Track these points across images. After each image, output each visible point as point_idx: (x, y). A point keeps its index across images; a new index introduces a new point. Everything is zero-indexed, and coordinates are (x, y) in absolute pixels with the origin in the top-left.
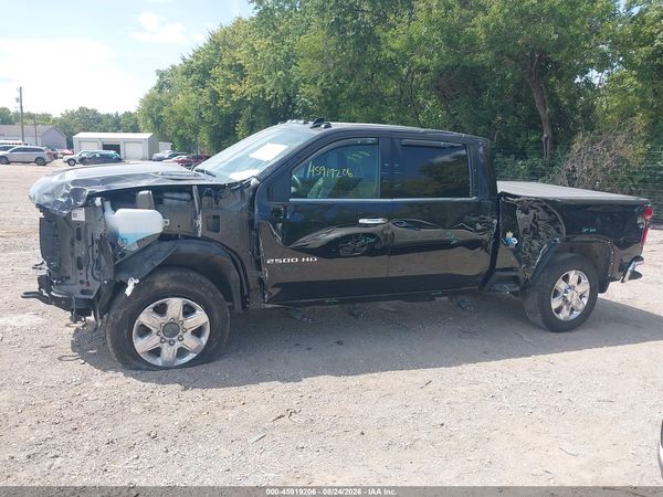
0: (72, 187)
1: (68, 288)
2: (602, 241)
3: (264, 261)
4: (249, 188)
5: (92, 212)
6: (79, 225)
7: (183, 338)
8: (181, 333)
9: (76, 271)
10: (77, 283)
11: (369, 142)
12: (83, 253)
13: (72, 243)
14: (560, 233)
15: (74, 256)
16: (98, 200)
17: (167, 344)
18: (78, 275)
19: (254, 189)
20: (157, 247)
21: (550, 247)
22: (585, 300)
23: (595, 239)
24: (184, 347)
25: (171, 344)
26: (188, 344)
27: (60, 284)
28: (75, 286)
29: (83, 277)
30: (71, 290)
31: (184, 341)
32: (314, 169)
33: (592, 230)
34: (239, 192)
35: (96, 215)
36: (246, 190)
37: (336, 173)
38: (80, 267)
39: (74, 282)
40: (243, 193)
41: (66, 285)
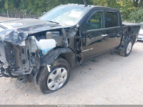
0: (19, 32)
1: (19, 71)
2: (136, 35)
3: (82, 52)
4: (77, 28)
5: (29, 42)
6: (23, 47)
7: (60, 80)
8: (59, 78)
9: (22, 65)
10: (23, 69)
11: (102, 11)
12: (25, 58)
13: (20, 55)
14: (130, 34)
15: (21, 59)
16: (33, 37)
17: (56, 83)
18: (23, 66)
19: (79, 28)
20: (53, 52)
21: (128, 37)
22: (130, 49)
23: (135, 34)
24: (61, 82)
25: (57, 83)
26: (62, 81)
27: (15, 70)
28: (22, 70)
29: (26, 67)
30: (21, 72)
31: (60, 81)
32: (91, 20)
33: (135, 32)
34: (73, 29)
35: (31, 43)
36: (76, 29)
37: (96, 21)
38: (24, 63)
39: (21, 69)
40: (74, 30)
41: (18, 70)
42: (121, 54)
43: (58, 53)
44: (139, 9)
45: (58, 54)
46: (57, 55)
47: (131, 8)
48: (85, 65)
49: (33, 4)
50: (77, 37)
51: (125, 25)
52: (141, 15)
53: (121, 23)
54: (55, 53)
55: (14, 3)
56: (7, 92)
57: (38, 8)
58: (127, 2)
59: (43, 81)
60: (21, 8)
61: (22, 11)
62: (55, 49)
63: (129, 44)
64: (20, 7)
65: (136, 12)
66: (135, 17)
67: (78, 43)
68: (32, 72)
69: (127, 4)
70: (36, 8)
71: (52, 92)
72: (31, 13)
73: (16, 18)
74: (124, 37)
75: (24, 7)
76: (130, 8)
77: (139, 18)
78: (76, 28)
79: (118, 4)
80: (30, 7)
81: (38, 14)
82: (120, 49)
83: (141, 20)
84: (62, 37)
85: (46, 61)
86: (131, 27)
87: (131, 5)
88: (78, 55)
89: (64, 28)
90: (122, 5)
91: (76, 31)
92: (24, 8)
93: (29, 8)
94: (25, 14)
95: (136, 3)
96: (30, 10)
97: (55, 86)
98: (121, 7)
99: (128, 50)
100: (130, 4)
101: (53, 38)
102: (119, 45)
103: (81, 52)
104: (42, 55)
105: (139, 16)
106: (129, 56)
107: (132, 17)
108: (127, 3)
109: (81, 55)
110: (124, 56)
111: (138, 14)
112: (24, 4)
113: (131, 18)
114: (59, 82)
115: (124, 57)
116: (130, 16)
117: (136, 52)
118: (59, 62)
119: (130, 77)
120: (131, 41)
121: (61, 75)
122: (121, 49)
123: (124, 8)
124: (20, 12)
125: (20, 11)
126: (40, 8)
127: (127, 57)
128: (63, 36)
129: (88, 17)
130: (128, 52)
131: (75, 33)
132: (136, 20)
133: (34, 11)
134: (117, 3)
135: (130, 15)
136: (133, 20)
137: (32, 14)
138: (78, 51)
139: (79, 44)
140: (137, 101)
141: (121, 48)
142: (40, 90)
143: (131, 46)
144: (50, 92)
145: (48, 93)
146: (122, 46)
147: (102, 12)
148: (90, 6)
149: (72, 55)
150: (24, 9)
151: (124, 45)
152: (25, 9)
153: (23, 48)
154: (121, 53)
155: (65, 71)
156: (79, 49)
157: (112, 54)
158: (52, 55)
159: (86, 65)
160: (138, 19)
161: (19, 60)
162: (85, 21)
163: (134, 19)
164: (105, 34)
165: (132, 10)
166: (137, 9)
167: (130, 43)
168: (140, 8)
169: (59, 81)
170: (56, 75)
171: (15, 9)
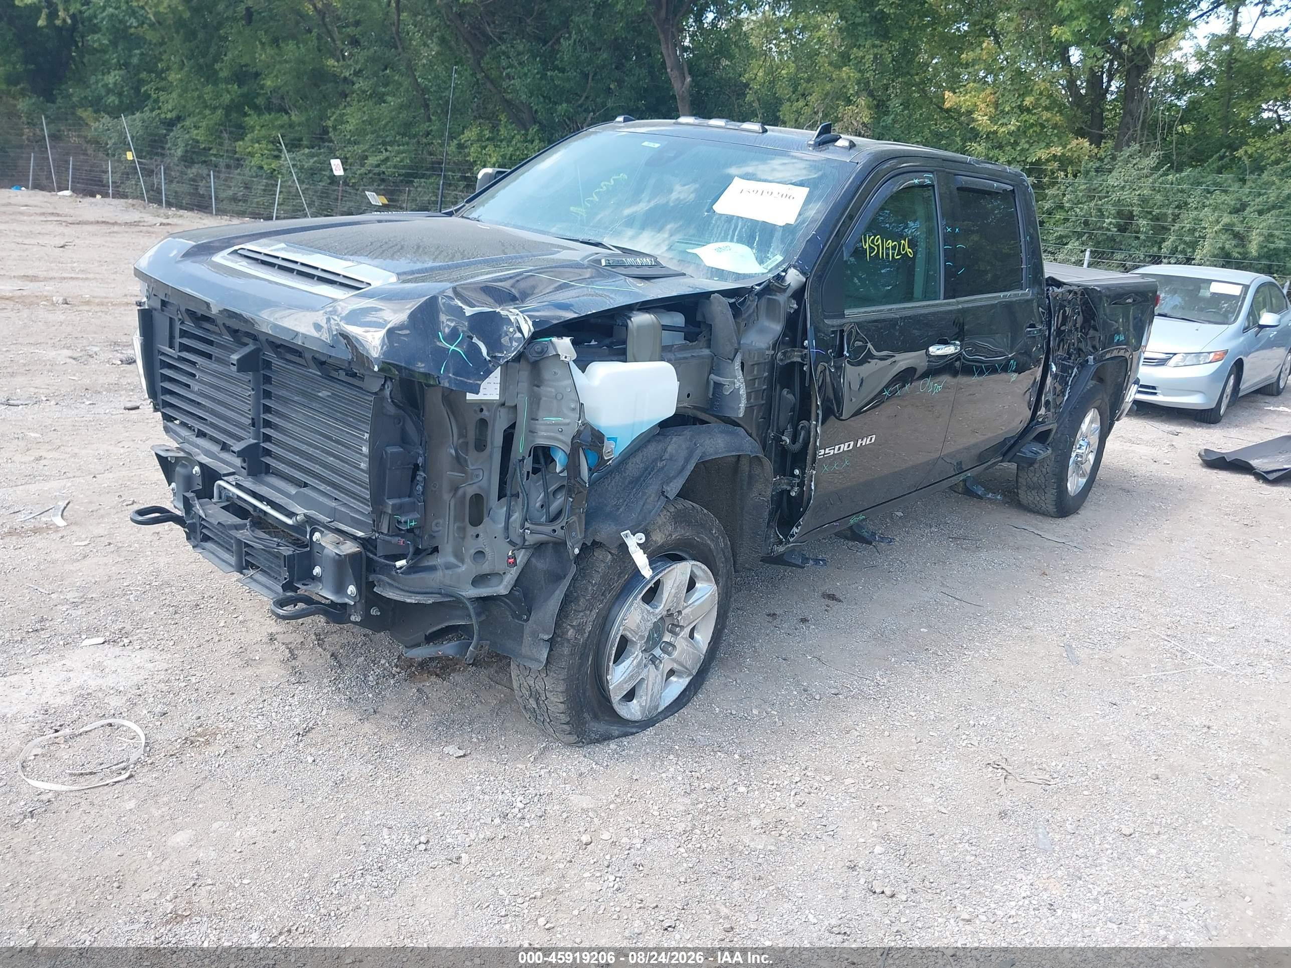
0: (468, 308)
1: (438, 575)
2: (1127, 355)
3: (815, 454)
4: (789, 292)
5: (523, 373)
6: (482, 410)
7: (674, 647)
8: (667, 638)
9: (463, 530)
10: (462, 561)
11: (928, 182)
12: (484, 483)
13: (459, 462)
14: (1094, 347)
15: (460, 492)
16: (564, 345)
17: (651, 667)
18: (470, 541)
19: (798, 294)
20: (652, 449)
21: (1080, 372)
22: (1091, 457)
23: (1122, 353)
24: (676, 666)
25: (657, 668)
26: (682, 659)
27: (411, 569)
28: (459, 570)
29: (482, 543)
30: (448, 581)
31: (675, 654)
32: (869, 241)
33: (1122, 338)
34: (764, 301)
35: (537, 380)
36: (781, 298)
37: (894, 248)
38: (476, 521)
39: (452, 560)
40: (772, 304)
41: (433, 568)
42: (1025, 497)
43: (683, 454)
44: (1114, 158)
45: (687, 461)
46: (683, 468)
47: (1058, 150)
48: (806, 560)
49: (209, 74)
50: (784, 354)
51: (1059, 284)
52: (1136, 210)
53: (1038, 268)
54: (667, 456)
55: (20, 51)
56: (310, 735)
57: (256, 108)
58: (1022, 96)
59: (585, 645)
60: (84, 103)
61: (99, 125)
62: (665, 425)
63: (1084, 427)
64: (76, 92)
65: (1096, 182)
66: (1086, 223)
67: (789, 397)
68: (518, 582)
69: (1026, 116)
70: (228, 109)
71: (626, 735)
72: (179, 152)
73: (38, 186)
74: (1054, 369)
75: (120, 94)
76: (1048, 146)
77: (1122, 229)
78: (784, 290)
79: (948, 111)
80: (174, 95)
81: (255, 161)
82: (1029, 455)
83: (1135, 243)
84: (706, 352)
85: (608, 509)
86: (1100, 298)
87: (1055, 126)
88: (785, 480)
89: (718, 292)
90: (982, 120)
91: (782, 316)
92: (112, 99)
93: (170, 104)
94: (130, 156)
95: (1089, 110)
96: (170, 124)
97: (640, 692)
98: (975, 135)
99: (1077, 464)
100: (1046, 115)
101: (664, 353)
102: (1021, 427)
103: (809, 458)
104: (601, 461)
105: (1120, 214)
106: (1082, 512)
107: (1066, 220)
108: (1022, 109)
109: (801, 485)
110: (1052, 509)
111: (1114, 197)
112: (119, 66)
113: (1060, 230)
114: (667, 664)
115: (1050, 520)
116: (1050, 213)
117: (1126, 486)
118: (680, 518)
119: (1118, 645)
120: (1098, 403)
121: (680, 612)
122: (1037, 453)
123: (1000, 147)
124: (74, 140)
125: (80, 124)
126: (269, 109)
127: (1072, 522)
128: (709, 347)
129: (851, 217)
130: (1074, 483)
131: (776, 328)
132: (1097, 244)
133: (216, 133)
134: (947, 105)
135: (1047, 205)
136: (1073, 244)
137: (188, 160)
138: (783, 452)
139: (795, 404)
140: (1186, 774)
141: (1036, 447)
142: (562, 707)
143: (1095, 440)
144: (615, 730)
145: (606, 738)
146: (1042, 438)
147: (928, 186)
148: (852, 145)
149: (751, 477)
150: (115, 113)
151: (1054, 426)
152: (130, 109)
153: (485, 412)
154: (1031, 487)
155: (707, 589)
156: (794, 440)
157: (969, 493)
158: (648, 471)
159: (817, 561)
160: (1112, 239)
161: (447, 496)
162: (835, 248)
163: (1079, 235)
164: (945, 343)
165: (1064, 162)
166: (1101, 160)
167: (1087, 420)
168: (1127, 152)
169: (669, 654)
170: (661, 609)
171: (23, 105)
